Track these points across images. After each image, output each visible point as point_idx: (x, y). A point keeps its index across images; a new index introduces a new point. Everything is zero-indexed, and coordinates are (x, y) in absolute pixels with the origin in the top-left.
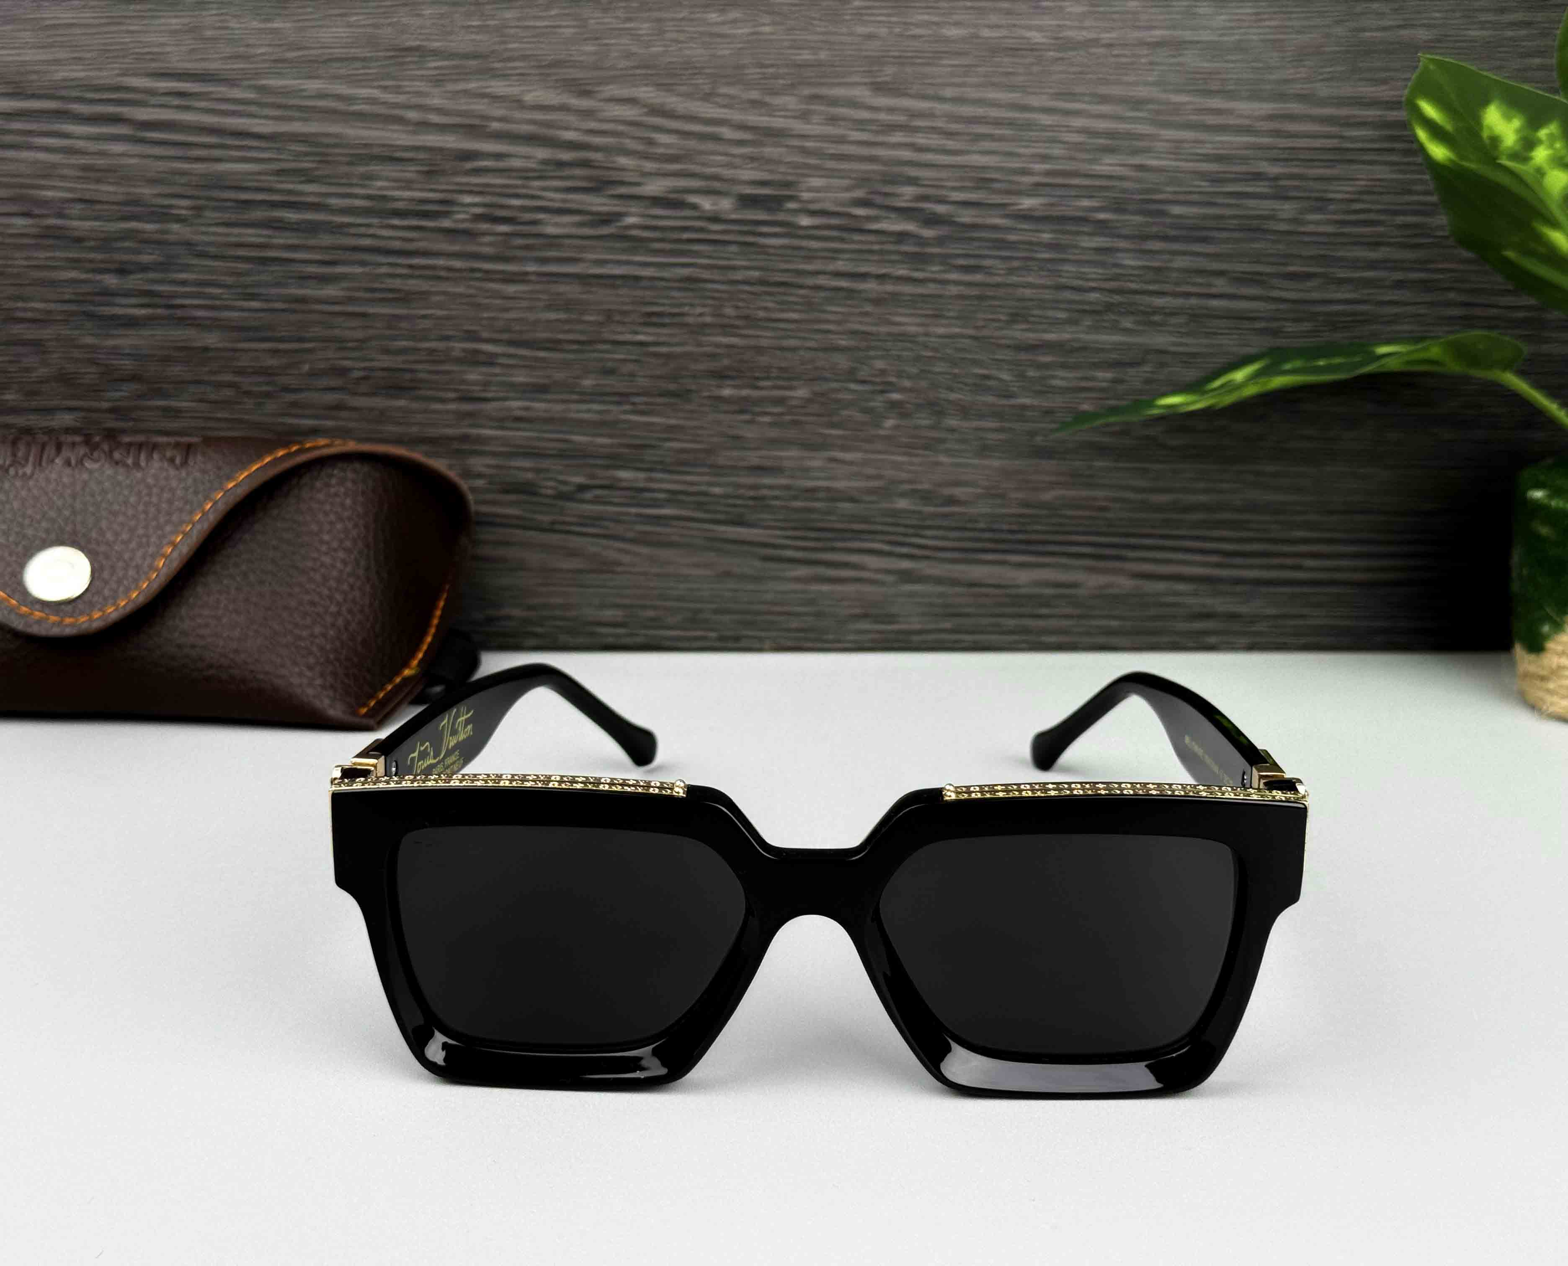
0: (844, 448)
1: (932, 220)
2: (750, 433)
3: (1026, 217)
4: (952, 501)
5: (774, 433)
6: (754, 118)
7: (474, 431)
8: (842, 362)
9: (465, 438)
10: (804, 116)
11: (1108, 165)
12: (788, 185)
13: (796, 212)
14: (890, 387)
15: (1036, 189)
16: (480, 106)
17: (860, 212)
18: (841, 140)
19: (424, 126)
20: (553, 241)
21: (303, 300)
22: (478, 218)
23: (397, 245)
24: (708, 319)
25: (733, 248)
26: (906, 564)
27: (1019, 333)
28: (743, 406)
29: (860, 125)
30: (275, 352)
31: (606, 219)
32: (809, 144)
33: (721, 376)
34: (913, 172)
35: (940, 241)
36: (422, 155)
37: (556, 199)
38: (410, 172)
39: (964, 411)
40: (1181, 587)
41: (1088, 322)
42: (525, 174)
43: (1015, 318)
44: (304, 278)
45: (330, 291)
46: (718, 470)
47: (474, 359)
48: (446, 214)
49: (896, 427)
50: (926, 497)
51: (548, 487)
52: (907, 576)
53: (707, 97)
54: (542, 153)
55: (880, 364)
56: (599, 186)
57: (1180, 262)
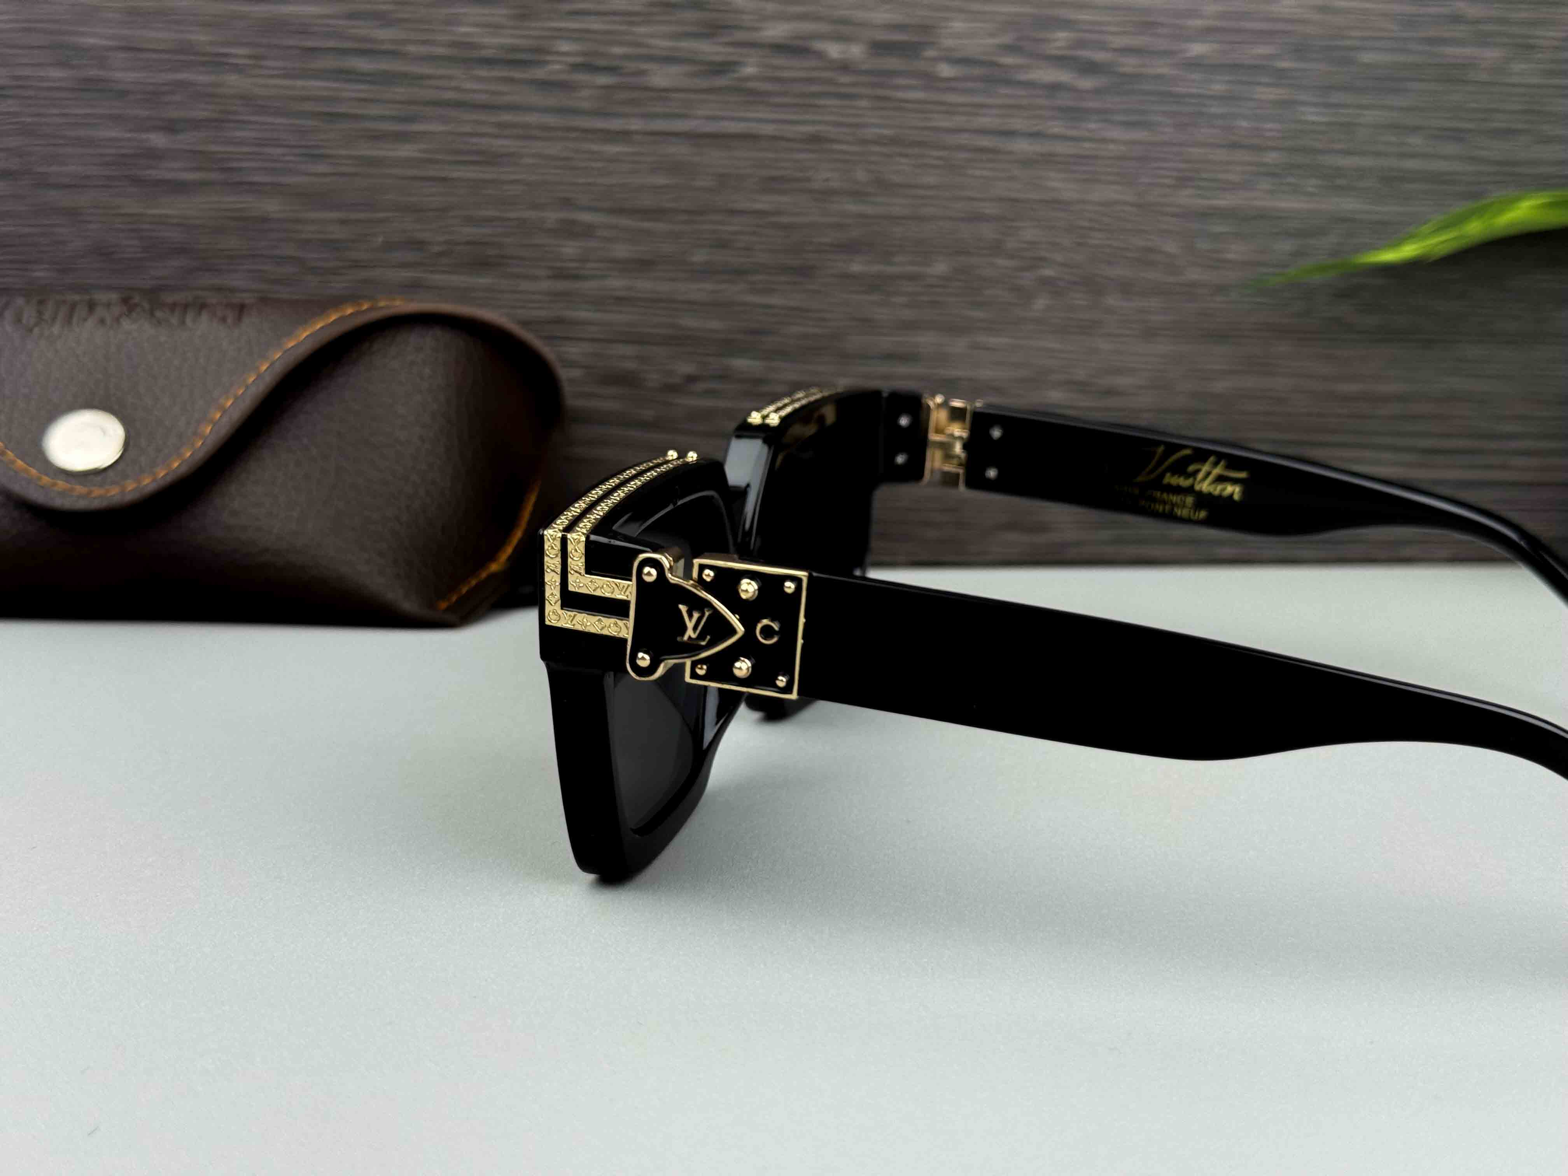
13: (935, 60)
15: (1207, 33)
17: (1008, 60)
22: (576, 67)
23: (483, 98)
25: (864, 103)
30: (343, 222)
31: (721, 68)
33: (850, 248)
41: (1265, 184)
43: (1183, 181)
44: (377, 137)
45: (406, 151)
57: (1370, 116)
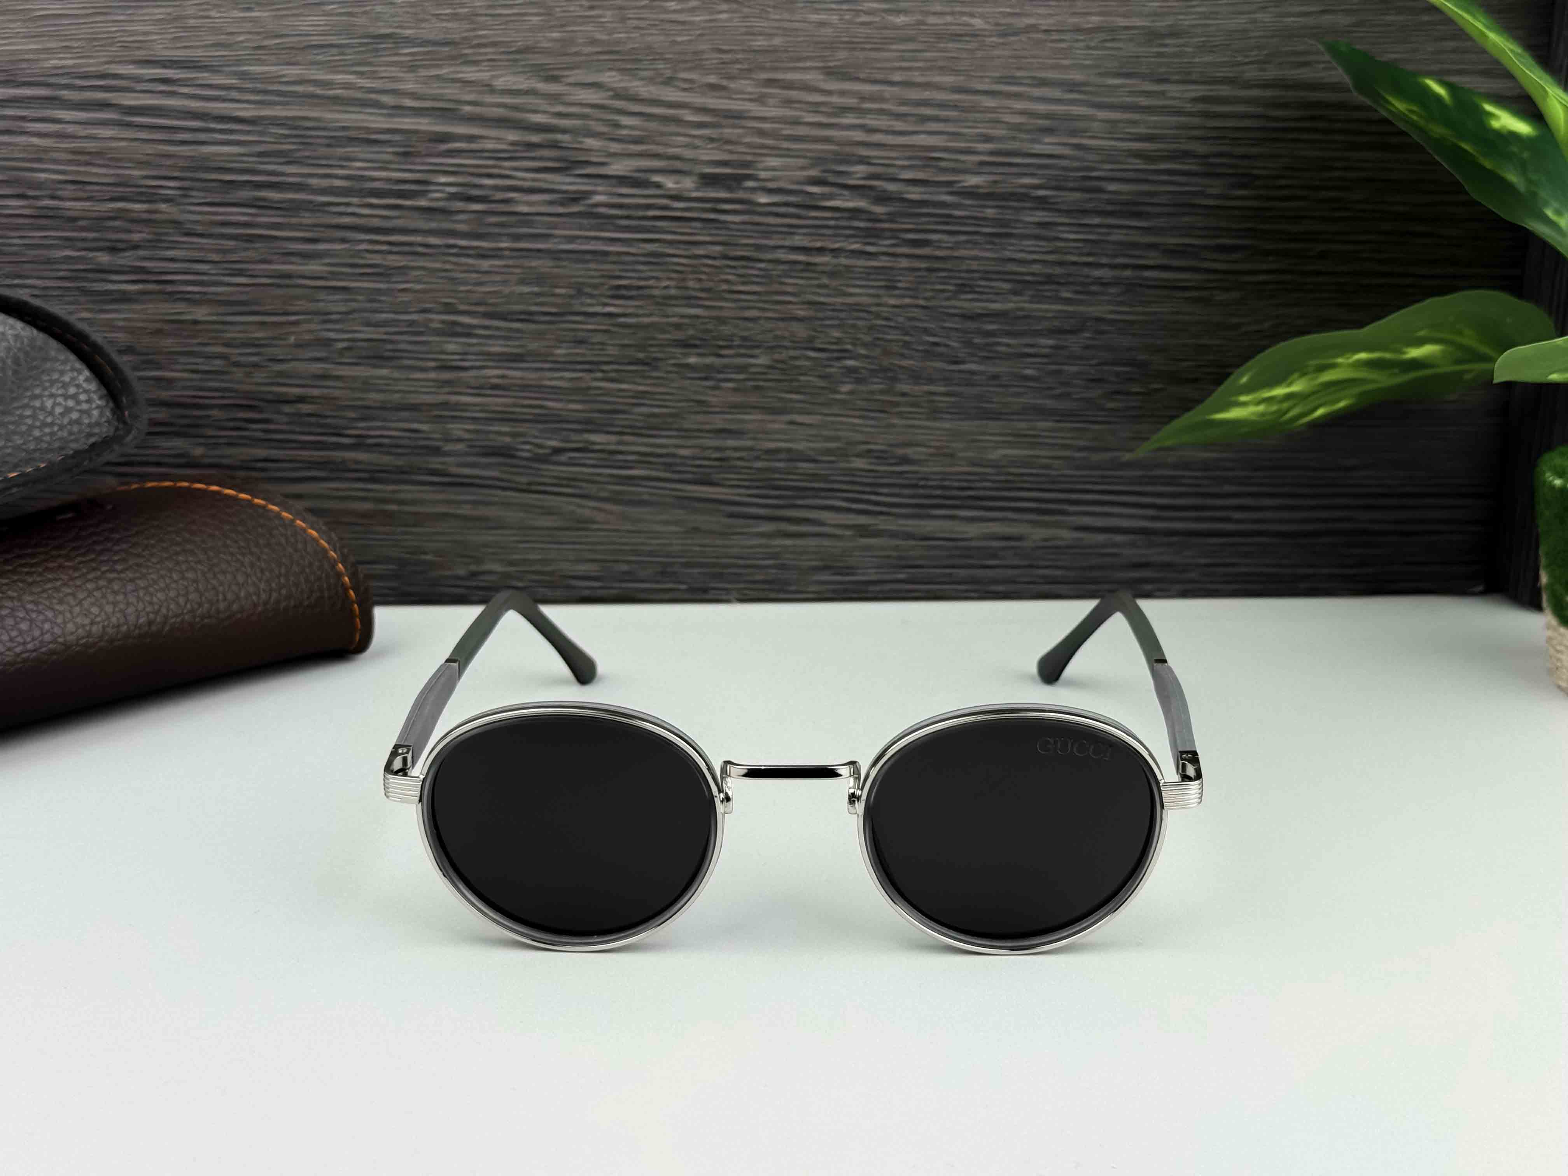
0: (801, 412)
1: (883, 198)
2: (712, 398)
3: (971, 193)
4: (905, 460)
5: (738, 399)
6: (712, 102)
7: (454, 398)
8: (801, 331)
9: (445, 405)
10: (760, 99)
11: (1047, 145)
12: (747, 165)
14: (845, 354)
16: (451, 91)
18: (796, 122)
19: (399, 110)
20: (525, 219)
21: (288, 276)
24: (673, 292)
26: (862, 520)
27: (966, 303)
28: (707, 373)
29: (815, 107)
32: (766, 126)
34: (864, 152)
35: (891, 218)
36: (397, 137)
37: (528, 179)
38: (386, 154)
39: (916, 377)
40: (1119, 538)
42: (496, 155)
46: (686, 433)
47: (452, 331)
48: (423, 194)
49: (851, 393)
50: (881, 457)
51: (525, 451)
52: (863, 531)
53: (669, 82)
54: (512, 136)
55: (836, 334)
56: (567, 167)
